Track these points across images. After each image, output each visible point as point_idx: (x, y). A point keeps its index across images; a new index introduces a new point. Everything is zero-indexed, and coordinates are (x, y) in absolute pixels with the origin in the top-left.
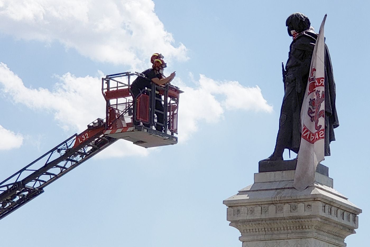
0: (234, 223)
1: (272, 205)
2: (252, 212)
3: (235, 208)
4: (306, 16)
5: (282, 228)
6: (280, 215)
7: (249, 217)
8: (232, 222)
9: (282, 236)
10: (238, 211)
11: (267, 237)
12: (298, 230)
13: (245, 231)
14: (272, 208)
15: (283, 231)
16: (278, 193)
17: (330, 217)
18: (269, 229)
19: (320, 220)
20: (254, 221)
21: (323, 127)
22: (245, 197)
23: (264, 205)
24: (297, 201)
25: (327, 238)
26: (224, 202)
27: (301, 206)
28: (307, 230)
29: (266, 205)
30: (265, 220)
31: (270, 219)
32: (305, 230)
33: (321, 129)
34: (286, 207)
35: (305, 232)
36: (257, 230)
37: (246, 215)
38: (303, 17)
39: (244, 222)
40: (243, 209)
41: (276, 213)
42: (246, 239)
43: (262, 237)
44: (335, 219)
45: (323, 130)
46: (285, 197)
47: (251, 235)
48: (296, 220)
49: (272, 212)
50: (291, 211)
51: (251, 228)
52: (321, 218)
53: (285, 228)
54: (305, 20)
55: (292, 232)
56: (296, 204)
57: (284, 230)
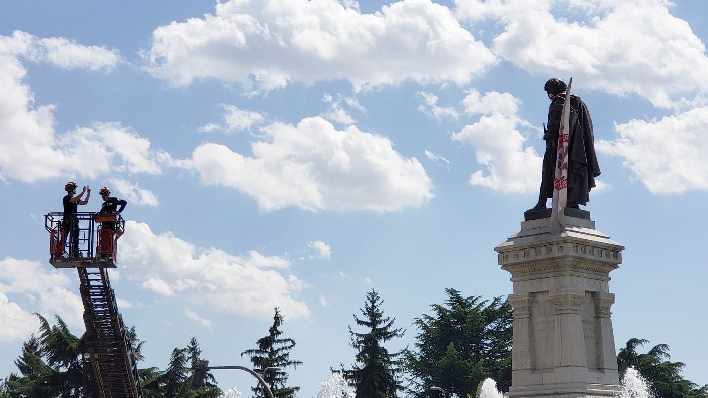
0: (505, 267)
1: (533, 249)
2: (518, 255)
3: (505, 254)
4: (561, 80)
5: (543, 269)
6: (539, 257)
7: (515, 261)
8: (503, 265)
9: (543, 275)
10: (507, 256)
11: (532, 277)
12: (556, 270)
13: (515, 273)
14: (532, 251)
15: (544, 271)
16: (537, 238)
17: (584, 256)
18: (533, 270)
19: (572, 259)
20: (520, 263)
21: (566, 177)
22: (511, 243)
23: (525, 250)
24: (552, 244)
25: (585, 275)
26: (495, 249)
27: (555, 248)
28: (563, 269)
29: (528, 249)
30: (528, 262)
31: (532, 261)
32: (561, 269)
33: (564, 179)
34: (544, 250)
35: (562, 270)
36: (524, 271)
37: (513, 259)
38: (558, 81)
39: (513, 265)
40: (510, 254)
41: (536, 255)
42: (516, 279)
43: (528, 277)
44: (592, 257)
45: (566, 180)
46: (541, 241)
47: (519, 276)
48: (553, 261)
49: (532, 255)
50: (547, 254)
51: (519, 270)
52: (573, 258)
53: (546, 268)
54: (560, 84)
55: (552, 272)
56: (551, 246)
57: (545, 269)
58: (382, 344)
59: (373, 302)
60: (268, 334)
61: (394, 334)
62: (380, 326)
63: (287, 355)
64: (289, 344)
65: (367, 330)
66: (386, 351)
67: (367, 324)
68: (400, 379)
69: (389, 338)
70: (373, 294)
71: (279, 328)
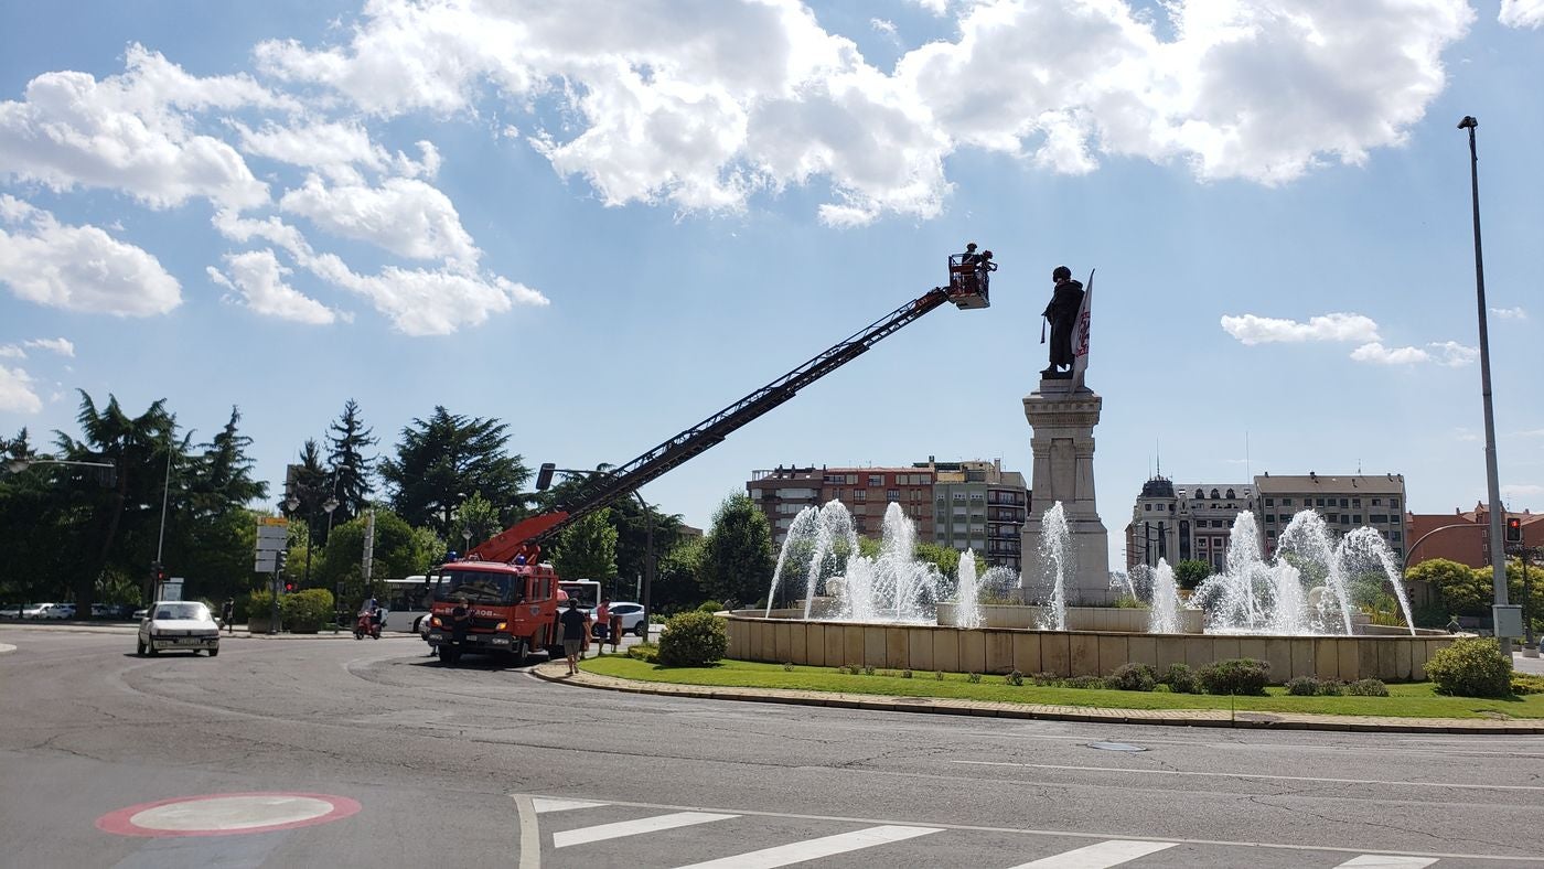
58: (355, 449)
59: (351, 411)
60: (225, 431)
61: (367, 442)
62: (355, 433)
63: (241, 451)
64: (245, 441)
65: (341, 436)
66: (360, 456)
67: (343, 430)
68: (372, 483)
69: (363, 445)
70: (352, 403)
71: (235, 426)
